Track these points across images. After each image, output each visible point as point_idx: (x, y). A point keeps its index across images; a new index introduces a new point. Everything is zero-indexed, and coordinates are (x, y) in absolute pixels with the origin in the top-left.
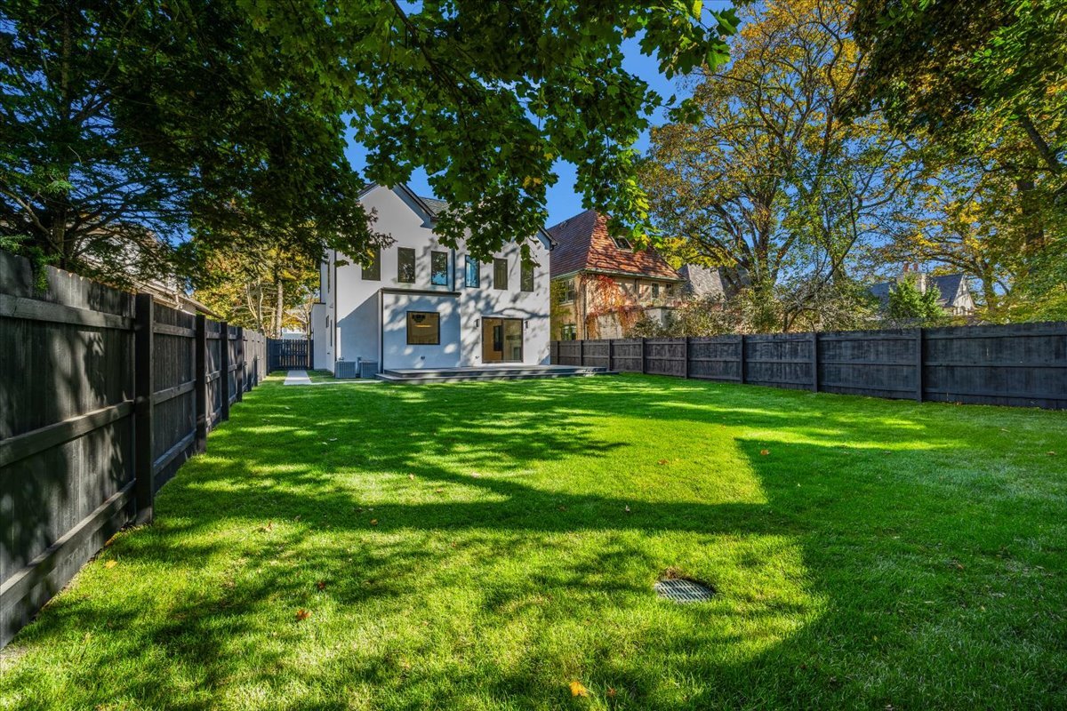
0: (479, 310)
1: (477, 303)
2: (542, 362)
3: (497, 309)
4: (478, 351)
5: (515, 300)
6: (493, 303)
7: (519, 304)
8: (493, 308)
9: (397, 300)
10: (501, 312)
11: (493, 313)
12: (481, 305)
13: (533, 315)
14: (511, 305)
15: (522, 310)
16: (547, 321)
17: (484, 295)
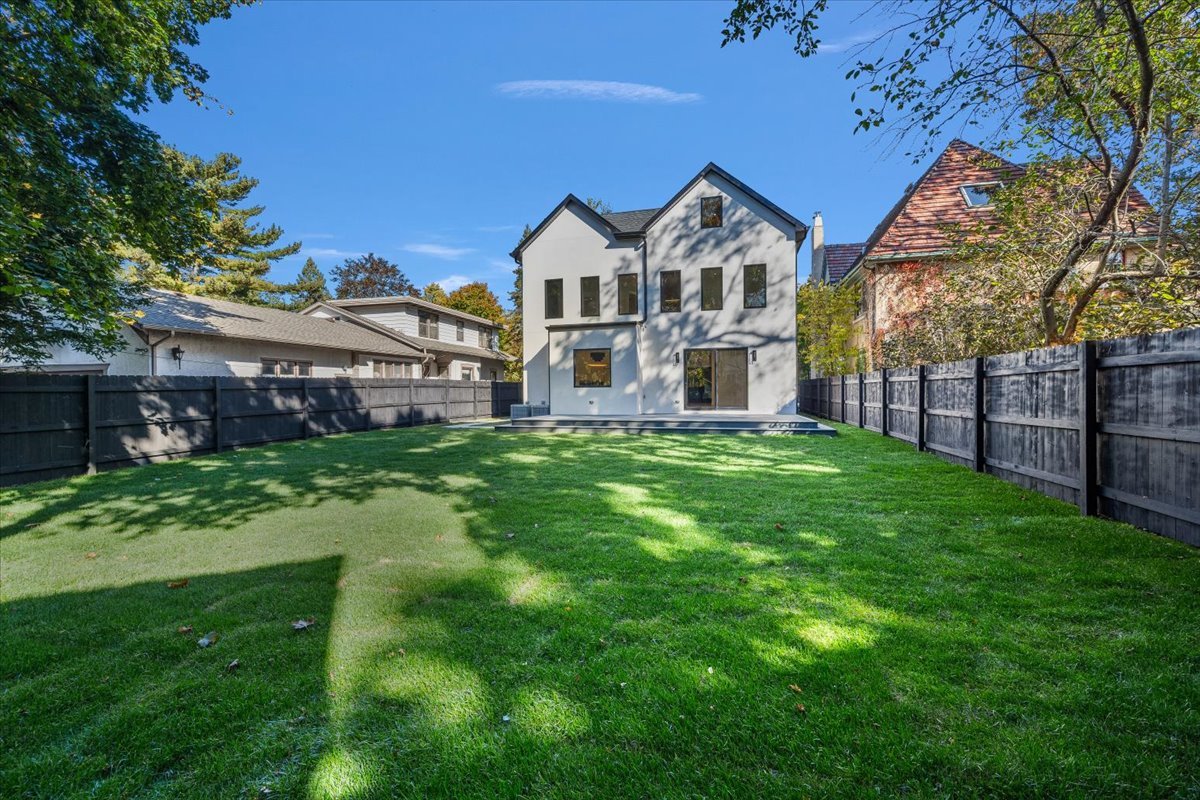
0: (686, 338)
1: (682, 329)
2: (784, 411)
3: (713, 333)
4: (680, 397)
5: (740, 320)
6: (705, 327)
7: (747, 326)
8: (706, 333)
9: (568, 337)
10: (718, 339)
11: (706, 341)
12: (689, 331)
13: (771, 339)
14: (734, 327)
15: (753, 333)
16: (792, 346)
17: (693, 317)
